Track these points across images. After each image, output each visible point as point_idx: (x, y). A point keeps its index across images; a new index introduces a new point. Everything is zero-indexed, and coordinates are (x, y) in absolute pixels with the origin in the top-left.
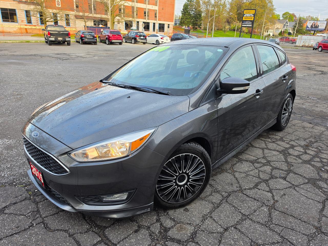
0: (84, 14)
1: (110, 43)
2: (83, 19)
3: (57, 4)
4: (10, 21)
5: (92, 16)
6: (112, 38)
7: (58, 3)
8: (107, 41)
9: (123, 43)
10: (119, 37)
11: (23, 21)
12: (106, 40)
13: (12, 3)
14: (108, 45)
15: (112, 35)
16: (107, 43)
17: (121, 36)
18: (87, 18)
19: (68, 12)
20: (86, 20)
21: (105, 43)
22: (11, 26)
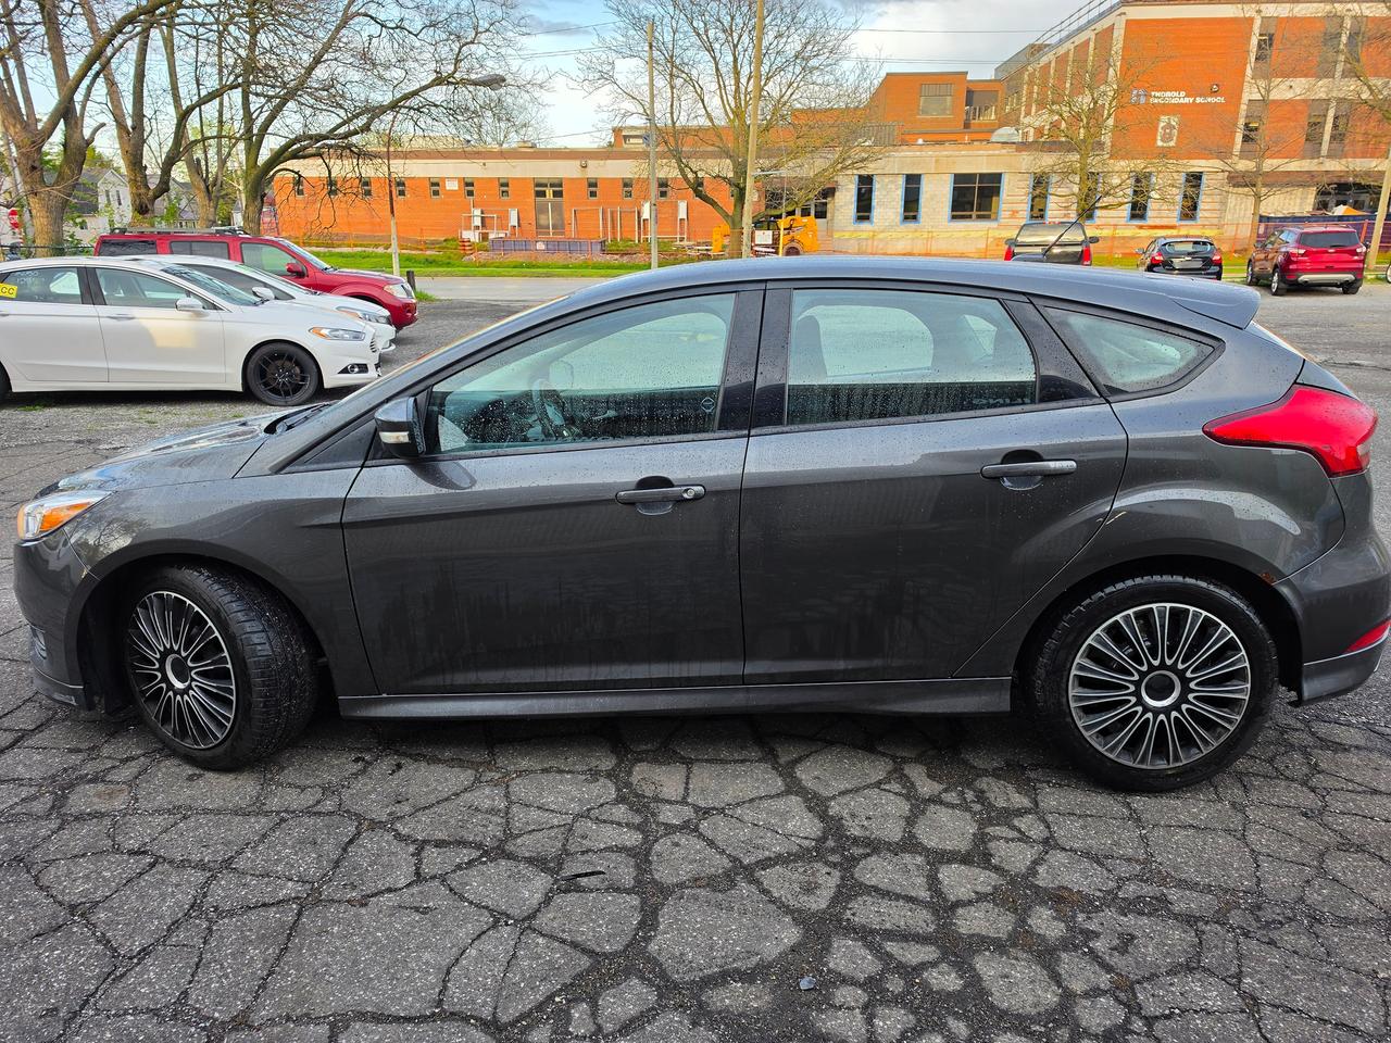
0: (1259, 166)
1: (1290, 285)
2: (1246, 186)
3: (1159, 138)
4: (974, 216)
5: (1315, 168)
6: (1305, 262)
7: (1168, 131)
8: (1276, 278)
9: (1364, 287)
10: (1346, 257)
11: (1017, 212)
12: (1274, 275)
13: (997, 152)
14: (1275, 294)
15: (1302, 251)
16: (1275, 285)
17: (1357, 254)
18: (1268, 180)
19: (1197, 165)
20: (1264, 190)
21: (1268, 287)
22: (973, 234)
